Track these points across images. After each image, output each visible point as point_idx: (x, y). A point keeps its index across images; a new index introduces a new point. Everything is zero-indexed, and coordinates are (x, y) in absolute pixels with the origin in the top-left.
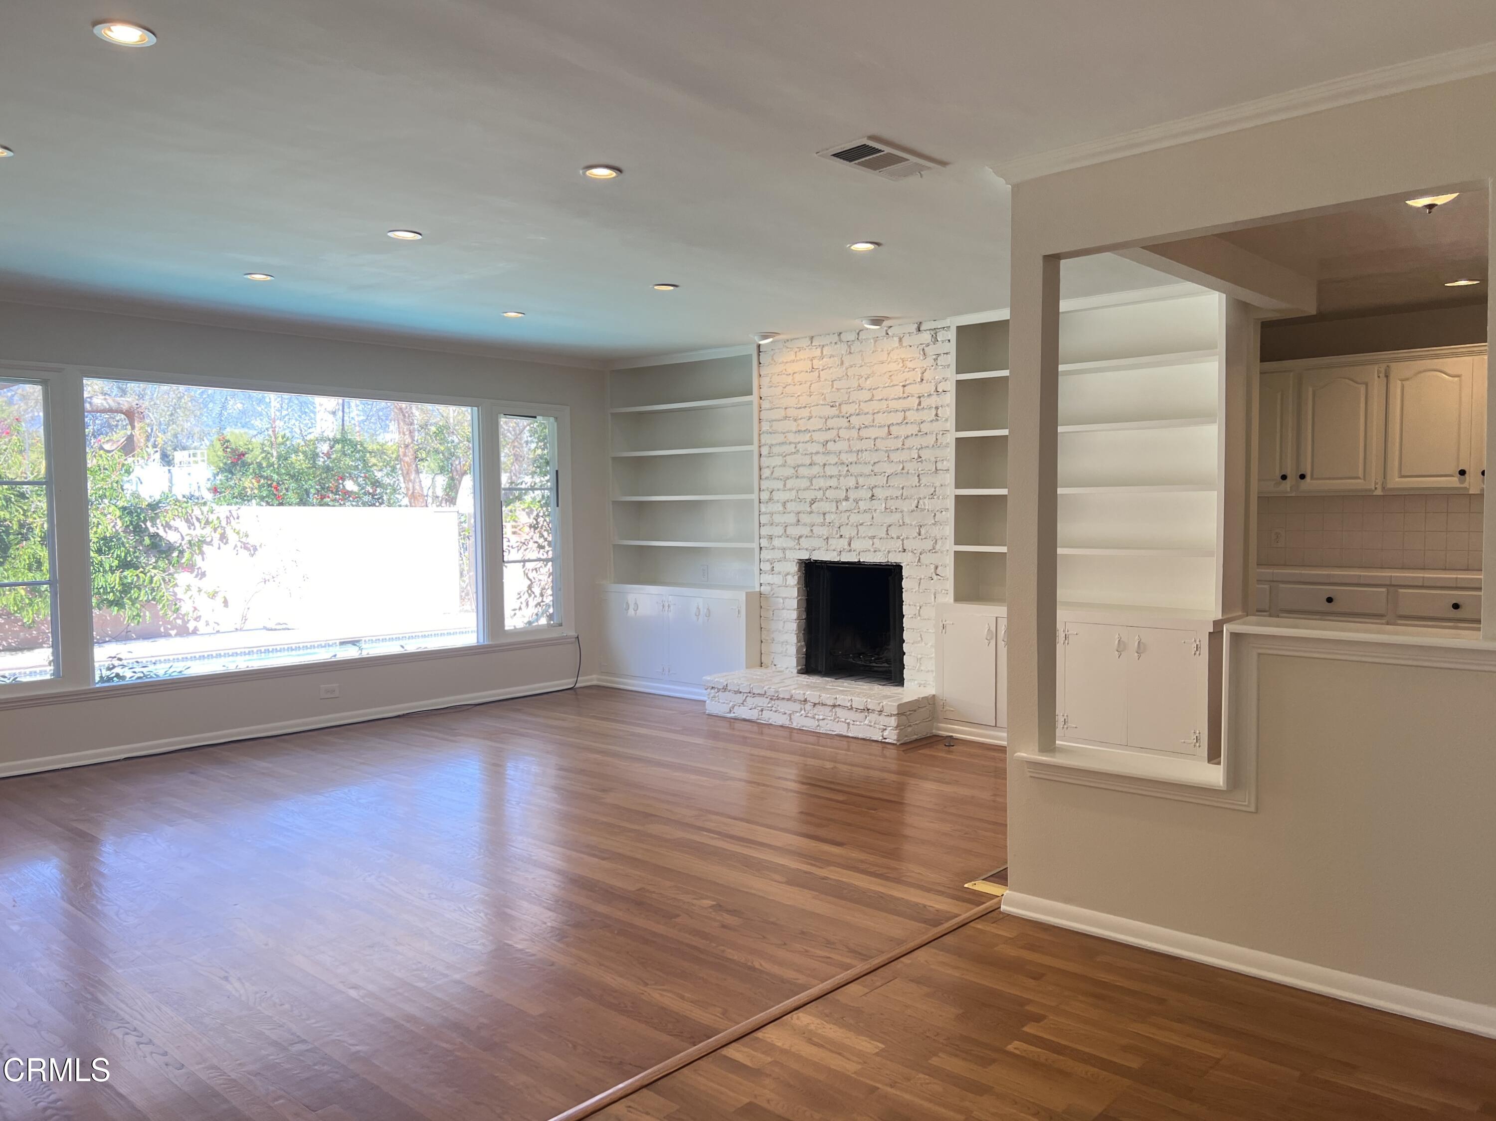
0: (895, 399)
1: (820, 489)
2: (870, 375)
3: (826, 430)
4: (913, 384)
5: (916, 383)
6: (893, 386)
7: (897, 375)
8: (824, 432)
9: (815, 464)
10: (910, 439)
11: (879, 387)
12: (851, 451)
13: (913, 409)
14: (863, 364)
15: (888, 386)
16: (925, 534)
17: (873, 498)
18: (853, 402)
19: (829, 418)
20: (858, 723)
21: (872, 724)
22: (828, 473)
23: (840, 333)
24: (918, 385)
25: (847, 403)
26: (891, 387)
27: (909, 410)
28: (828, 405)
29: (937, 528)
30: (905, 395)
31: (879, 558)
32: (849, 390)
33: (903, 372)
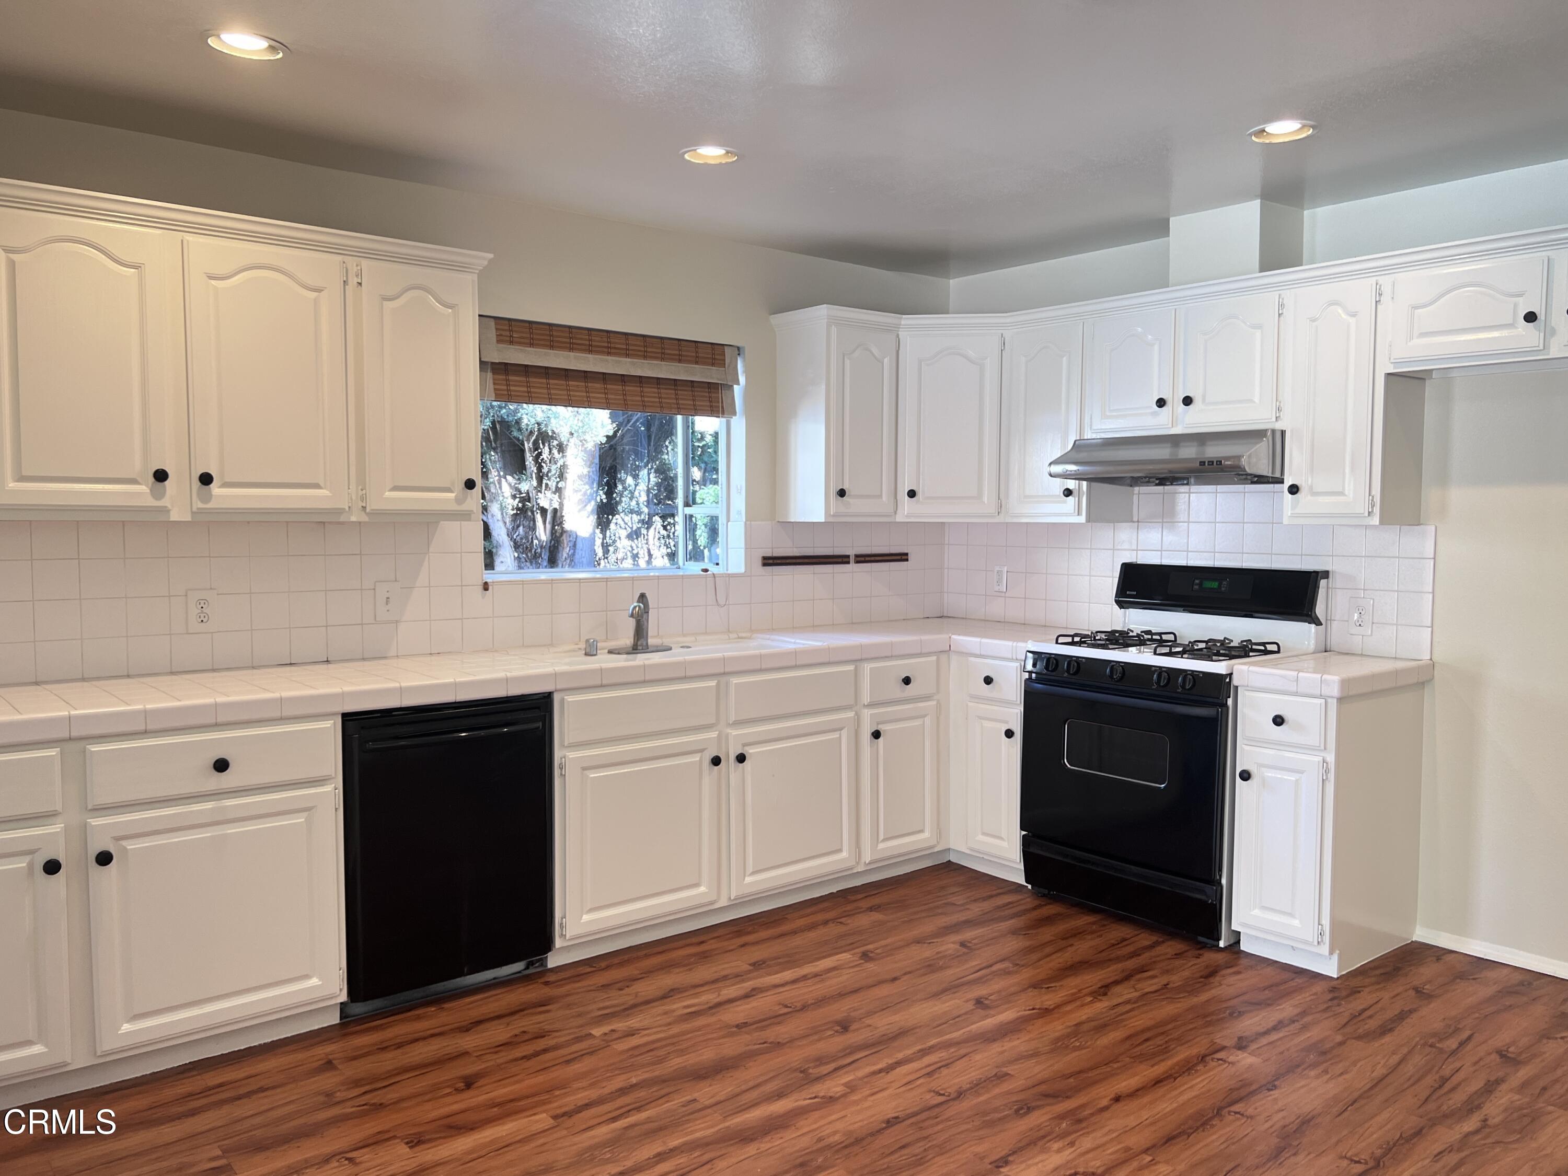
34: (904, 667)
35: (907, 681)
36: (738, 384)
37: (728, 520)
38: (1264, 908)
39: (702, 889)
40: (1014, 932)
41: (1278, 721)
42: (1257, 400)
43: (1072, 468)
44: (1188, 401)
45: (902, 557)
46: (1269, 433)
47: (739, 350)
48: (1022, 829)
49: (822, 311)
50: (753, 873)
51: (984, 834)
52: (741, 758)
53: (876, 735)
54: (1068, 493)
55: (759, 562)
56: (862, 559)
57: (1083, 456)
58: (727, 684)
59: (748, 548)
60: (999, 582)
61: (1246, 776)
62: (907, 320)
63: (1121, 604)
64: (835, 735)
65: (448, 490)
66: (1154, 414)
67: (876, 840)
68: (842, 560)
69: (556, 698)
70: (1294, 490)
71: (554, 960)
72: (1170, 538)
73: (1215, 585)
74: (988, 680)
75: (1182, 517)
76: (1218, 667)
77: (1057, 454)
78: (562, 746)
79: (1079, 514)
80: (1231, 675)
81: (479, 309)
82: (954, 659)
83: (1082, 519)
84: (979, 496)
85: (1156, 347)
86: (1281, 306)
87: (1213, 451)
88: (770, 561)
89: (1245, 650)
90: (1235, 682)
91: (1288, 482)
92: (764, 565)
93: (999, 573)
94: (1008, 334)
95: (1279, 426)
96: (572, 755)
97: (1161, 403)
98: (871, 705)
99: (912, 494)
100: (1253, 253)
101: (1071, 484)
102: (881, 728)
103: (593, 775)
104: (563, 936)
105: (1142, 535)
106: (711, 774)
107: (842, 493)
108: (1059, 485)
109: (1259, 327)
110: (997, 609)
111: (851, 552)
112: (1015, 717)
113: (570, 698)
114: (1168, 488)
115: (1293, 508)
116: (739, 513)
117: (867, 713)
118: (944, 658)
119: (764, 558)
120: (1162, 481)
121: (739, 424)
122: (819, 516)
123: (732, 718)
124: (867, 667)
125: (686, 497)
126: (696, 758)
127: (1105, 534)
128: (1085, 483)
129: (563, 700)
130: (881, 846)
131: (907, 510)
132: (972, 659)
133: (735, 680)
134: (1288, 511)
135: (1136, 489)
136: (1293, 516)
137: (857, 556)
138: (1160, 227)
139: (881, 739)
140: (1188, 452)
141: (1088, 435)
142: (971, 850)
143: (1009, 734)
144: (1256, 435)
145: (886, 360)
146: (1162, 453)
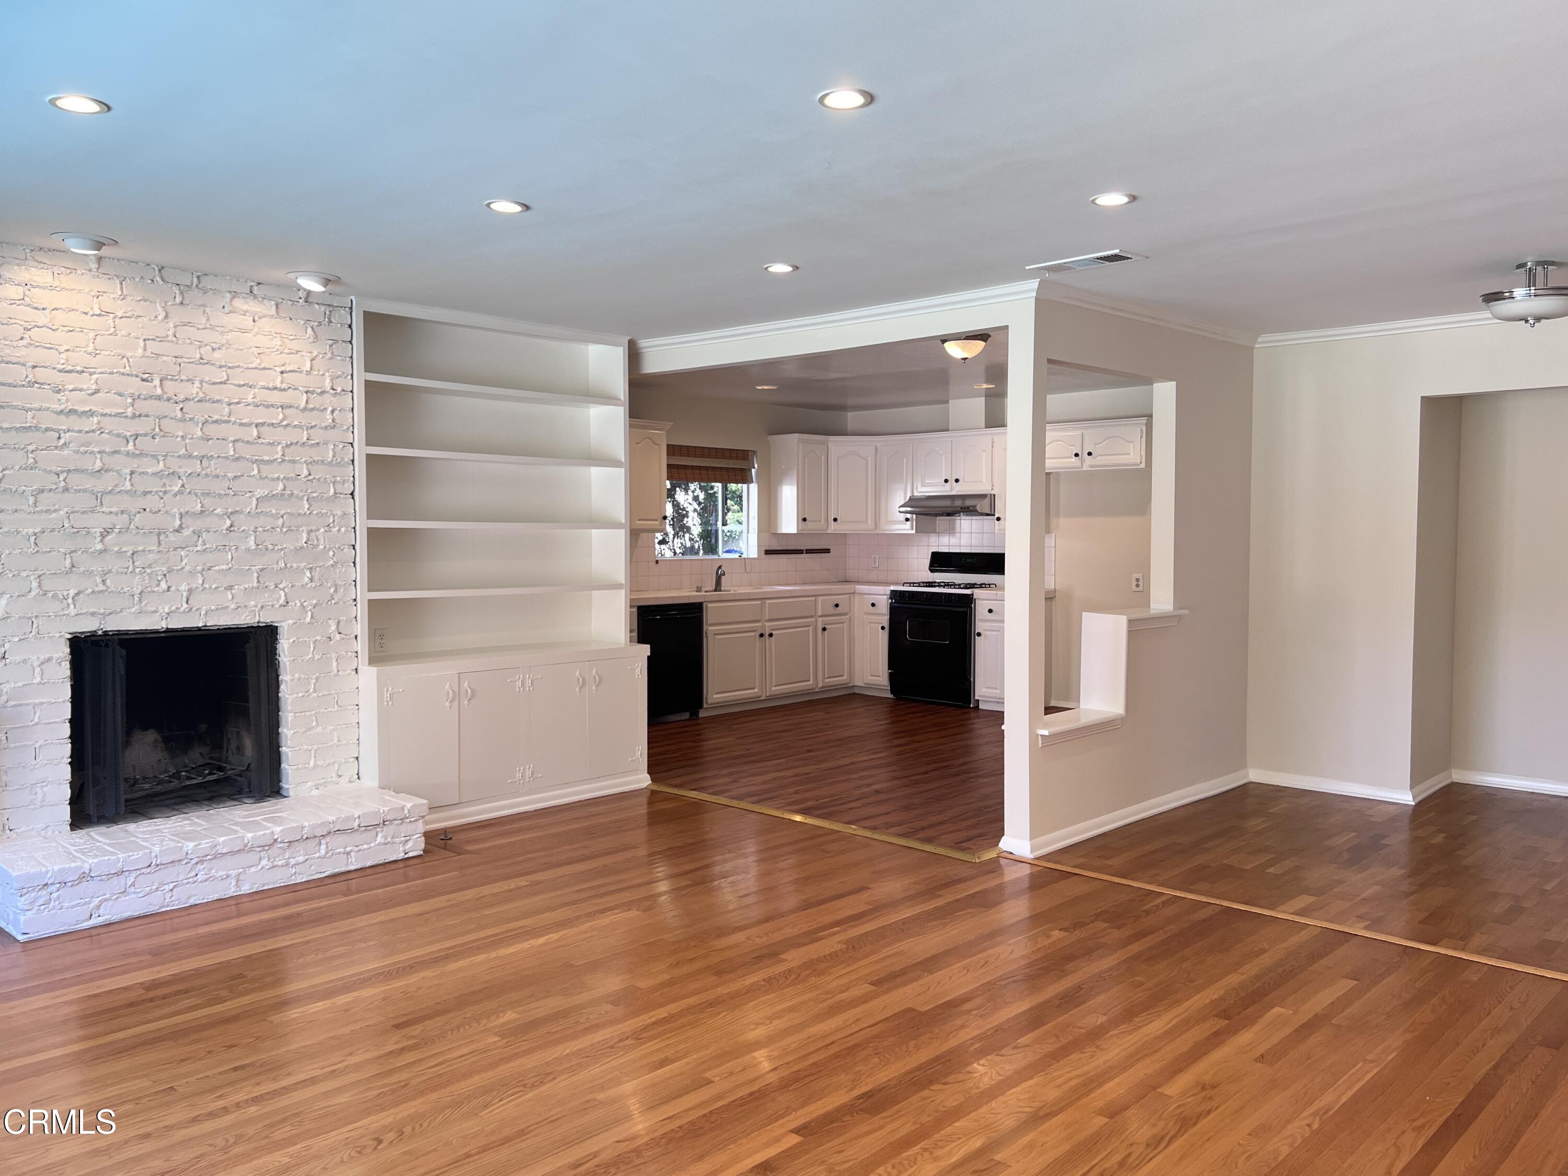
0: (268, 388)
1: (123, 512)
2: (223, 345)
3: (134, 416)
4: (297, 372)
5: (301, 372)
6: (264, 369)
7: (269, 355)
8: (129, 420)
9: (107, 471)
10: (293, 447)
11: (239, 366)
12: (190, 456)
13: (297, 408)
14: (208, 326)
15: (256, 368)
16: (320, 580)
17: (232, 529)
18: (188, 380)
19: (139, 397)
20: (365, 846)
21: (389, 839)
22: (141, 489)
23: (163, 268)
24: (303, 375)
25: (176, 380)
26: (261, 369)
27: (290, 407)
28: (137, 376)
29: (338, 571)
30: (284, 386)
31: (243, 618)
32: (180, 360)
33: (281, 353)
34: (837, 599)
35: (837, 605)
36: (754, 468)
37: (748, 532)
38: (987, 688)
39: (756, 690)
40: (887, 707)
41: (990, 611)
42: (984, 481)
43: (909, 509)
44: (957, 481)
45: (827, 551)
46: (989, 496)
47: (754, 452)
48: (889, 669)
49: (796, 436)
50: (775, 686)
51: (872, 676)
52: (771, 635)
53: (824, 629)
54: (907, 520)
55: (764, 553)
56: (809, 551)
57: (913, 503)
58: (765, 603)
59: (759, 546)
60: (875, 563)
61: (979, 634)
62: (832, 438)
63: (932, 571)
64: (807, 628)
65: (656, 520)
66: (944, 485)
67: (824, 678)
68: (800, 552)
69: (704, 605)
70: (998, 519)
71: (702, 714)
72: (953, 541)
73: (971, 560)
74: (873, 605)
75: (958, 530)
76: (968, 592)
77: (902, 503)
78: (707, 625)
79: (912, 529)
80: (973, 594)
81: (667, 441)
82: (857, 596)
83: (914, 532)
84: (867, 521)
85: (944, 457)
86: (993, 443)
87: (968, 503)
88: (768, 552)
89: (982, 586)
90: (975, 597)
91: (997, 516)
92: (766, 554)
93: (875, 558)
94: (878, 445)
95: (993, 492)
96: (710, 628)
97: (946, 481)
98: (820, 616)
99: (835, 520)
100: (982, 421)
101: (909, 516)
102: (826, 626)
103: (718, 637)
104: (707, 703)
105: (941, 539)
106: (758, 641)
107: (805, 520)
108: (902, 517)
109: (984, 451)
110: (873, 576)
111: (804, 548)
112: (885, 620)
113: (710, 605)
114: (951, 517)
115: (999, 526)
116: (754, 529)
117: (820, 620)
118: (852, 595)
119: (766, 551)
120: (949, 514)
121: (754, 487)
122: (793, 530)
123: (767, 618)
124: (820, 599)
125: (723, 521)
126: (753, 634)
127: (924, 539)
128: (914, 516)
129: (707, 606)
130: (826, 680)
131: (833, 528)
132: (865, 596)
133: (768, 601)
134: (997, 528)
135: (938, 518)
136: (999, 530)
137: (806, 550)
138: (947, 402)
139: (826, 632)
140: (958, 503)
141: (916, 494)
142: (866, 684)
143: (883, 628)
144: (983, 496)
145: (823, 457)
146: (948, 503)
